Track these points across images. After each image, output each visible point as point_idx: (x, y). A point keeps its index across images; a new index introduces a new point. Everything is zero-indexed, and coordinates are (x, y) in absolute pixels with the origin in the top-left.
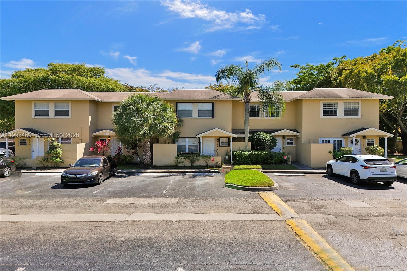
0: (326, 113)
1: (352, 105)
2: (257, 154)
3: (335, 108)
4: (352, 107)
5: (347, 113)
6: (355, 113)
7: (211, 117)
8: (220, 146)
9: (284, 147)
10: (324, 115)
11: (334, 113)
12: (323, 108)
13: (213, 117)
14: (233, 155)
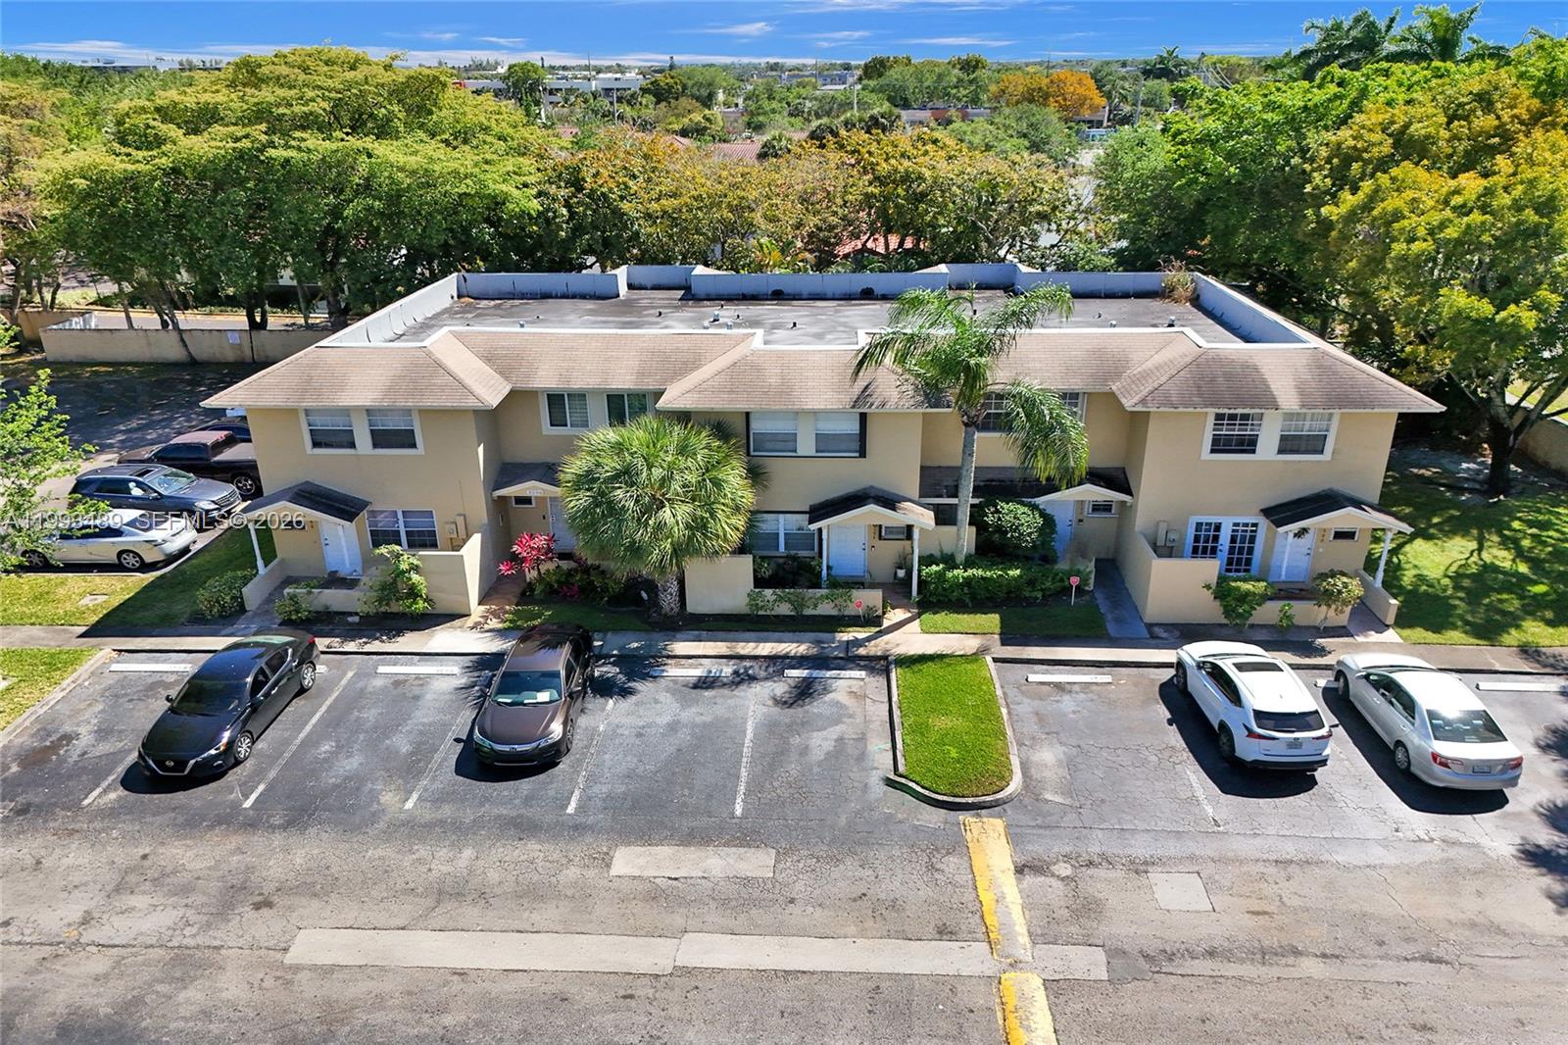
0: (1220, 445)
1: (1308, 423)
2: (991, 578)
3: (1252, 430)
4: (1306, 428)
5: (1289, 444)
6: (1313, 444)
7: (857, 455)
8: (880, 538)
9: (1081, 521)
10: (1213, 451)
11: (1248, 445)
12: (1214, 430)
13: (863, 454)
14: (919, 576)
